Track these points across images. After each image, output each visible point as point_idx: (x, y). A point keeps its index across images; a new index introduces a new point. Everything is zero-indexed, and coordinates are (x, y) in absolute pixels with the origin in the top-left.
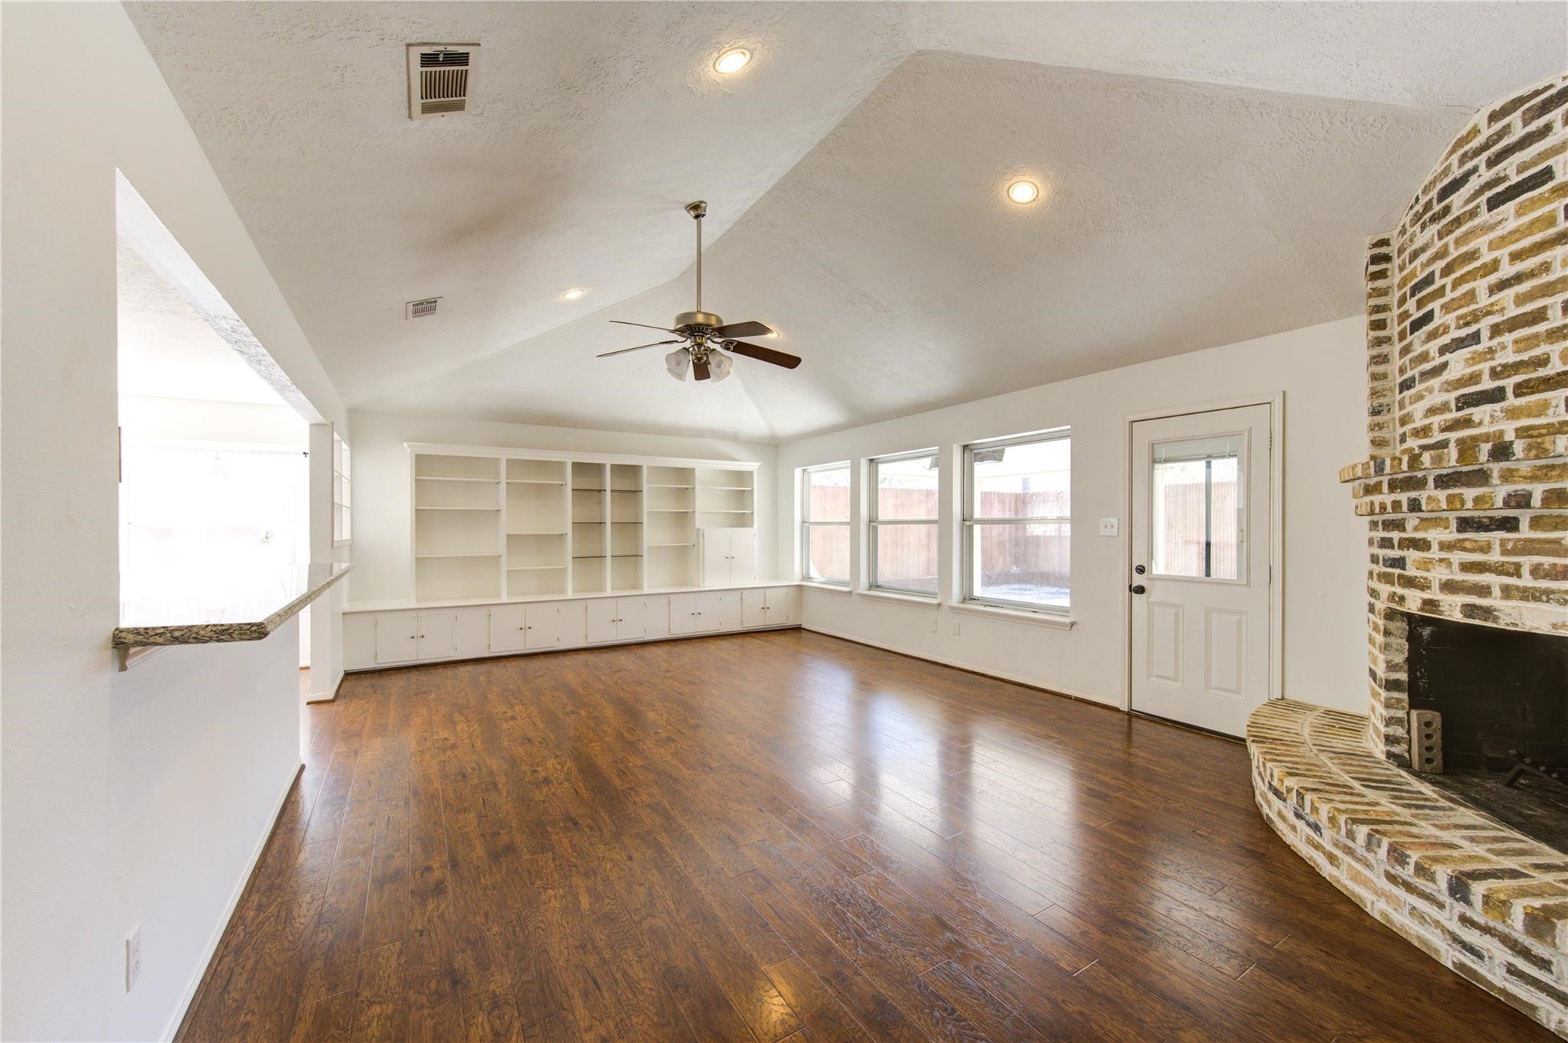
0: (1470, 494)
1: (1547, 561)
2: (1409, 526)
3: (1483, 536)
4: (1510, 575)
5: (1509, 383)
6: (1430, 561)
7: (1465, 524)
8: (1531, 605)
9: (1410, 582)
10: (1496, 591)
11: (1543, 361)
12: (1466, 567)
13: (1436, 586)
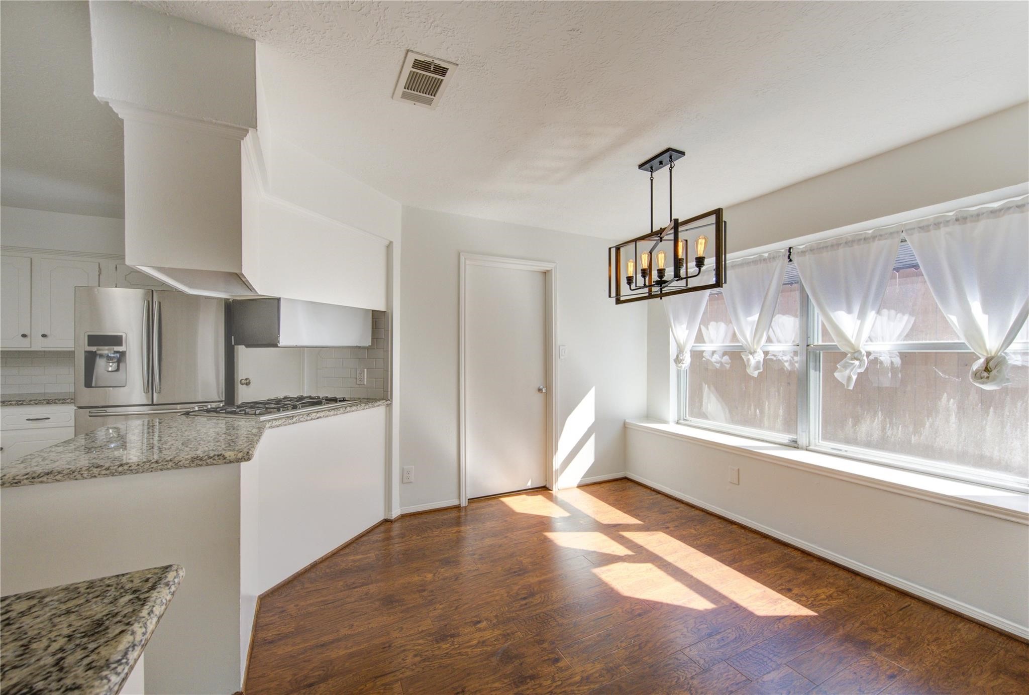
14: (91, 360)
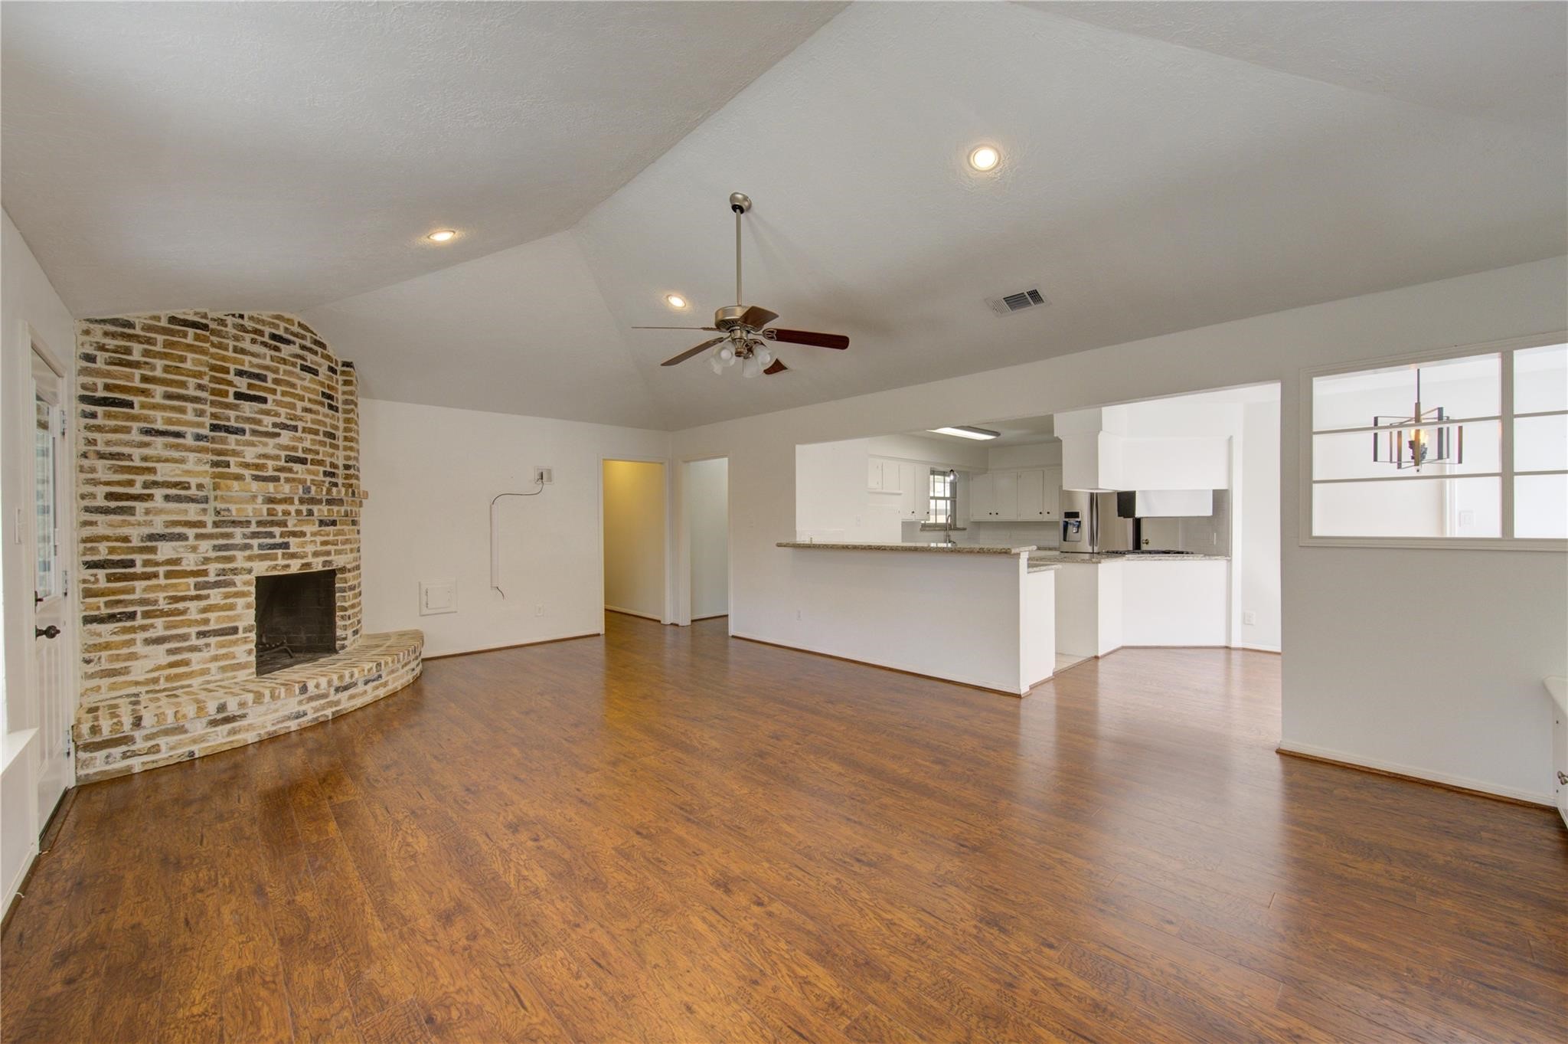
14: (1066, 526)
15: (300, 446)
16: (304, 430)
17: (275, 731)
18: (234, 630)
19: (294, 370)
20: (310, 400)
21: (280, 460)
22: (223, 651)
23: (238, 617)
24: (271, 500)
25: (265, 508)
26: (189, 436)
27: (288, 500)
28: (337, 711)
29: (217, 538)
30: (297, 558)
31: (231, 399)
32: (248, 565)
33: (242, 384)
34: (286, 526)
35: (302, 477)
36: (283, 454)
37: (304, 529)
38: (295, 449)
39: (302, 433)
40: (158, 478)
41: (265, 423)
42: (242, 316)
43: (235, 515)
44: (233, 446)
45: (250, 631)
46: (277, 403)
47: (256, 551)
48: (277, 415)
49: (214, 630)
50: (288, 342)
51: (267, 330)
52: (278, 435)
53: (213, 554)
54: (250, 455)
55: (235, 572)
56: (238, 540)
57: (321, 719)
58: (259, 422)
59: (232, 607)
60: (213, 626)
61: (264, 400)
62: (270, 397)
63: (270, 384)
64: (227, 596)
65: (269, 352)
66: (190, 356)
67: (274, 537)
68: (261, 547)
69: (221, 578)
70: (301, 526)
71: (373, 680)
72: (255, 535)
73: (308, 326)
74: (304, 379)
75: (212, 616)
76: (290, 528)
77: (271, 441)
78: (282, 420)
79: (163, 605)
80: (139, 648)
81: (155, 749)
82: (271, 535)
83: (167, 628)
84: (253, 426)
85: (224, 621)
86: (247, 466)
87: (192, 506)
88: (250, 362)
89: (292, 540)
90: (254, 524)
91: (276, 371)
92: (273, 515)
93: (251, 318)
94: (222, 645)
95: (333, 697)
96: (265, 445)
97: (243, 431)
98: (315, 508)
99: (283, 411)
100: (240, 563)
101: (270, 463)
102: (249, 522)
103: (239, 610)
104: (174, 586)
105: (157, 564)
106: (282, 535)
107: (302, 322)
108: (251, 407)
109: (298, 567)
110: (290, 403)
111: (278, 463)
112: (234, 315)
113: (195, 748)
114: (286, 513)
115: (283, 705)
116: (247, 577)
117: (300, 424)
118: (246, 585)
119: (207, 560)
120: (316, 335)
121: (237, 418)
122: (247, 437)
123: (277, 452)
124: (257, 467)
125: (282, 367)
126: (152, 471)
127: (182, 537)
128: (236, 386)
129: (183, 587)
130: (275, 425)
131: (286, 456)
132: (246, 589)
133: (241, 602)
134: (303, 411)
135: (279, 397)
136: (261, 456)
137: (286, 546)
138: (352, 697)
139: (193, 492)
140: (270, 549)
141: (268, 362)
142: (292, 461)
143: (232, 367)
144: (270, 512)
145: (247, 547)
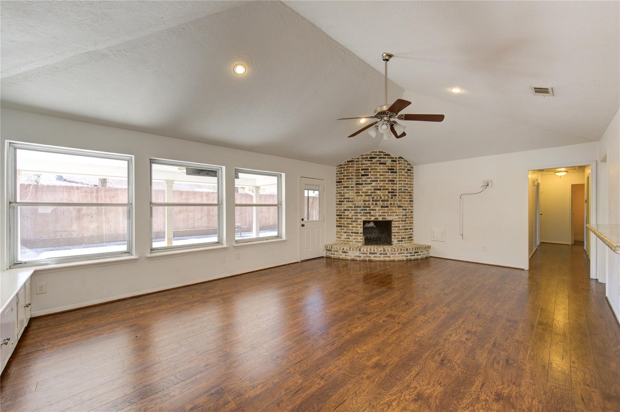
0: (386, 203)
1: (391, 211)
2: (371, 207)
3: (384, 208)
4: (388, 213)
5: (382, 188)
6: (376, 212)
7: (382, 207)
8: (390, 217)
9: (372, 216)
10: (386, 215)
11: (386, 187)
12: (382, 213)
13: (377, 216)
15: (379, 185)
16: (380, 181)
17: (354, 259)
18: (358, 233)
19: (377, 165)
20: (382, 172)
21: (372, 190)
22: (356, 237)
23: (358, 230)
24: (364, 201)
25: (363, 203)
26: (350, 187)
27: (369, 201)
28: (370, 259)
29: (355, 210)
30: (373, 216)
31: (360, 177)
32: (361, 217)
33: (362, 172)
34: (370, 207)
35: (379, 194)
36: (373, 188)
37: (376, 208)
38: (377, 186)
39: (379, 182)
40: (345, 197)
41: (368, 181)
42: (363, 155)
43: (357, 205)
44: (360, 188)
45: (361, 234)
46: (371, 175)
47: (363, 214)
48: (371, 178)
49: (354, 232)
50: (375, 158)
51: (369, 157)
52: (372, 183)
53: (354, 214)
54: (364, 190)
55: (358, 219)
56: (359, 211)
57: (365, 260)
58: (366, 181)
59: (357, 227)
60: (354, 231)
61: (368, 175)
62: (369, 174)
63: (370, 171)
64: (356, 224)
65: (369, 162)
66: (350, 169)
67: (367, 210)
68: (364, 213)
69: (355, 220)
70: (375, 208)
71: (384, 254)
72: (362, 210)
73: (382, 151)
74: (381, 167)
75: (354, 229)
76: (371, 208)
77: (369, 185)
78: (373, 179)
79: (346, 225)
80: (343, 234)
81: (334, 254)
82: (366, 210)
83: (347, 230)
84: (365, 182)
85: (356, 230)
86: (363, 192)
87: (351, 203)
88: (365, 166)
89: (372, 212)
90: (362, 207)
91: (371, 167)
92: (365, 205)
93: (365, 155)
94: (355, 236)
95: (368, 255)
96: (368, 186)
97: (362, 184)
98: (378, 203)
99: (373, 177)
100: (359, 217)
101: (369, 191)
102: (361, 207)
103: (359, 228)
104: (348, 221)
105: (345, 216)
106: (369, 210)
107: (380, 151)
108: (365, 178)
109: (374, 219)
110: (375, 174)
111: (372, 191)
112: (361, 156)
113: (340, 256)
114: (369, 204)
115: (355, 253)
116: (360, 220)
117: (379, 180)
118: (360, 222)
119: (353, 216)
120: (386, 153)
121: (361, 181)
122: (364, 185)
123: (371, 188)
124: (366, 192)
125: (373, 165)
126: (344, 195)
127: (349, 210)
128: (361, 173)
129: (349, 221)
130: (371, 181)
131: (374, 189)
132: (360, 223)
133: (359, 226)
134: (379, 176)
135: (372, 173)
136: (367, 190)
137: (370, 213)
138: (374, 257)
139: (351, 200)
140: (366, 213)
141: (369, 165)
142: (376, 190)
143: (360, 169)
144: (365, 204)
145: (361, 213)
